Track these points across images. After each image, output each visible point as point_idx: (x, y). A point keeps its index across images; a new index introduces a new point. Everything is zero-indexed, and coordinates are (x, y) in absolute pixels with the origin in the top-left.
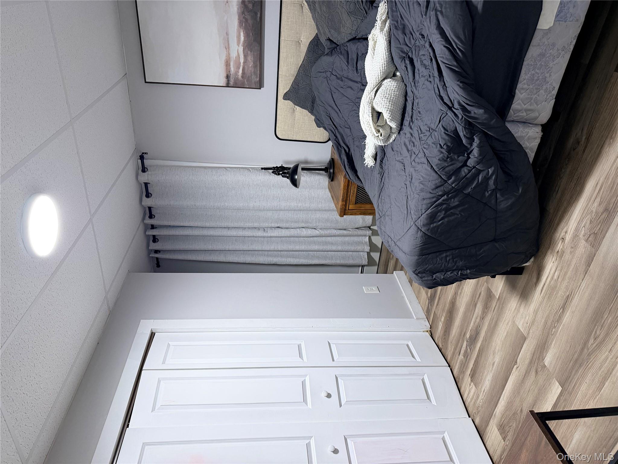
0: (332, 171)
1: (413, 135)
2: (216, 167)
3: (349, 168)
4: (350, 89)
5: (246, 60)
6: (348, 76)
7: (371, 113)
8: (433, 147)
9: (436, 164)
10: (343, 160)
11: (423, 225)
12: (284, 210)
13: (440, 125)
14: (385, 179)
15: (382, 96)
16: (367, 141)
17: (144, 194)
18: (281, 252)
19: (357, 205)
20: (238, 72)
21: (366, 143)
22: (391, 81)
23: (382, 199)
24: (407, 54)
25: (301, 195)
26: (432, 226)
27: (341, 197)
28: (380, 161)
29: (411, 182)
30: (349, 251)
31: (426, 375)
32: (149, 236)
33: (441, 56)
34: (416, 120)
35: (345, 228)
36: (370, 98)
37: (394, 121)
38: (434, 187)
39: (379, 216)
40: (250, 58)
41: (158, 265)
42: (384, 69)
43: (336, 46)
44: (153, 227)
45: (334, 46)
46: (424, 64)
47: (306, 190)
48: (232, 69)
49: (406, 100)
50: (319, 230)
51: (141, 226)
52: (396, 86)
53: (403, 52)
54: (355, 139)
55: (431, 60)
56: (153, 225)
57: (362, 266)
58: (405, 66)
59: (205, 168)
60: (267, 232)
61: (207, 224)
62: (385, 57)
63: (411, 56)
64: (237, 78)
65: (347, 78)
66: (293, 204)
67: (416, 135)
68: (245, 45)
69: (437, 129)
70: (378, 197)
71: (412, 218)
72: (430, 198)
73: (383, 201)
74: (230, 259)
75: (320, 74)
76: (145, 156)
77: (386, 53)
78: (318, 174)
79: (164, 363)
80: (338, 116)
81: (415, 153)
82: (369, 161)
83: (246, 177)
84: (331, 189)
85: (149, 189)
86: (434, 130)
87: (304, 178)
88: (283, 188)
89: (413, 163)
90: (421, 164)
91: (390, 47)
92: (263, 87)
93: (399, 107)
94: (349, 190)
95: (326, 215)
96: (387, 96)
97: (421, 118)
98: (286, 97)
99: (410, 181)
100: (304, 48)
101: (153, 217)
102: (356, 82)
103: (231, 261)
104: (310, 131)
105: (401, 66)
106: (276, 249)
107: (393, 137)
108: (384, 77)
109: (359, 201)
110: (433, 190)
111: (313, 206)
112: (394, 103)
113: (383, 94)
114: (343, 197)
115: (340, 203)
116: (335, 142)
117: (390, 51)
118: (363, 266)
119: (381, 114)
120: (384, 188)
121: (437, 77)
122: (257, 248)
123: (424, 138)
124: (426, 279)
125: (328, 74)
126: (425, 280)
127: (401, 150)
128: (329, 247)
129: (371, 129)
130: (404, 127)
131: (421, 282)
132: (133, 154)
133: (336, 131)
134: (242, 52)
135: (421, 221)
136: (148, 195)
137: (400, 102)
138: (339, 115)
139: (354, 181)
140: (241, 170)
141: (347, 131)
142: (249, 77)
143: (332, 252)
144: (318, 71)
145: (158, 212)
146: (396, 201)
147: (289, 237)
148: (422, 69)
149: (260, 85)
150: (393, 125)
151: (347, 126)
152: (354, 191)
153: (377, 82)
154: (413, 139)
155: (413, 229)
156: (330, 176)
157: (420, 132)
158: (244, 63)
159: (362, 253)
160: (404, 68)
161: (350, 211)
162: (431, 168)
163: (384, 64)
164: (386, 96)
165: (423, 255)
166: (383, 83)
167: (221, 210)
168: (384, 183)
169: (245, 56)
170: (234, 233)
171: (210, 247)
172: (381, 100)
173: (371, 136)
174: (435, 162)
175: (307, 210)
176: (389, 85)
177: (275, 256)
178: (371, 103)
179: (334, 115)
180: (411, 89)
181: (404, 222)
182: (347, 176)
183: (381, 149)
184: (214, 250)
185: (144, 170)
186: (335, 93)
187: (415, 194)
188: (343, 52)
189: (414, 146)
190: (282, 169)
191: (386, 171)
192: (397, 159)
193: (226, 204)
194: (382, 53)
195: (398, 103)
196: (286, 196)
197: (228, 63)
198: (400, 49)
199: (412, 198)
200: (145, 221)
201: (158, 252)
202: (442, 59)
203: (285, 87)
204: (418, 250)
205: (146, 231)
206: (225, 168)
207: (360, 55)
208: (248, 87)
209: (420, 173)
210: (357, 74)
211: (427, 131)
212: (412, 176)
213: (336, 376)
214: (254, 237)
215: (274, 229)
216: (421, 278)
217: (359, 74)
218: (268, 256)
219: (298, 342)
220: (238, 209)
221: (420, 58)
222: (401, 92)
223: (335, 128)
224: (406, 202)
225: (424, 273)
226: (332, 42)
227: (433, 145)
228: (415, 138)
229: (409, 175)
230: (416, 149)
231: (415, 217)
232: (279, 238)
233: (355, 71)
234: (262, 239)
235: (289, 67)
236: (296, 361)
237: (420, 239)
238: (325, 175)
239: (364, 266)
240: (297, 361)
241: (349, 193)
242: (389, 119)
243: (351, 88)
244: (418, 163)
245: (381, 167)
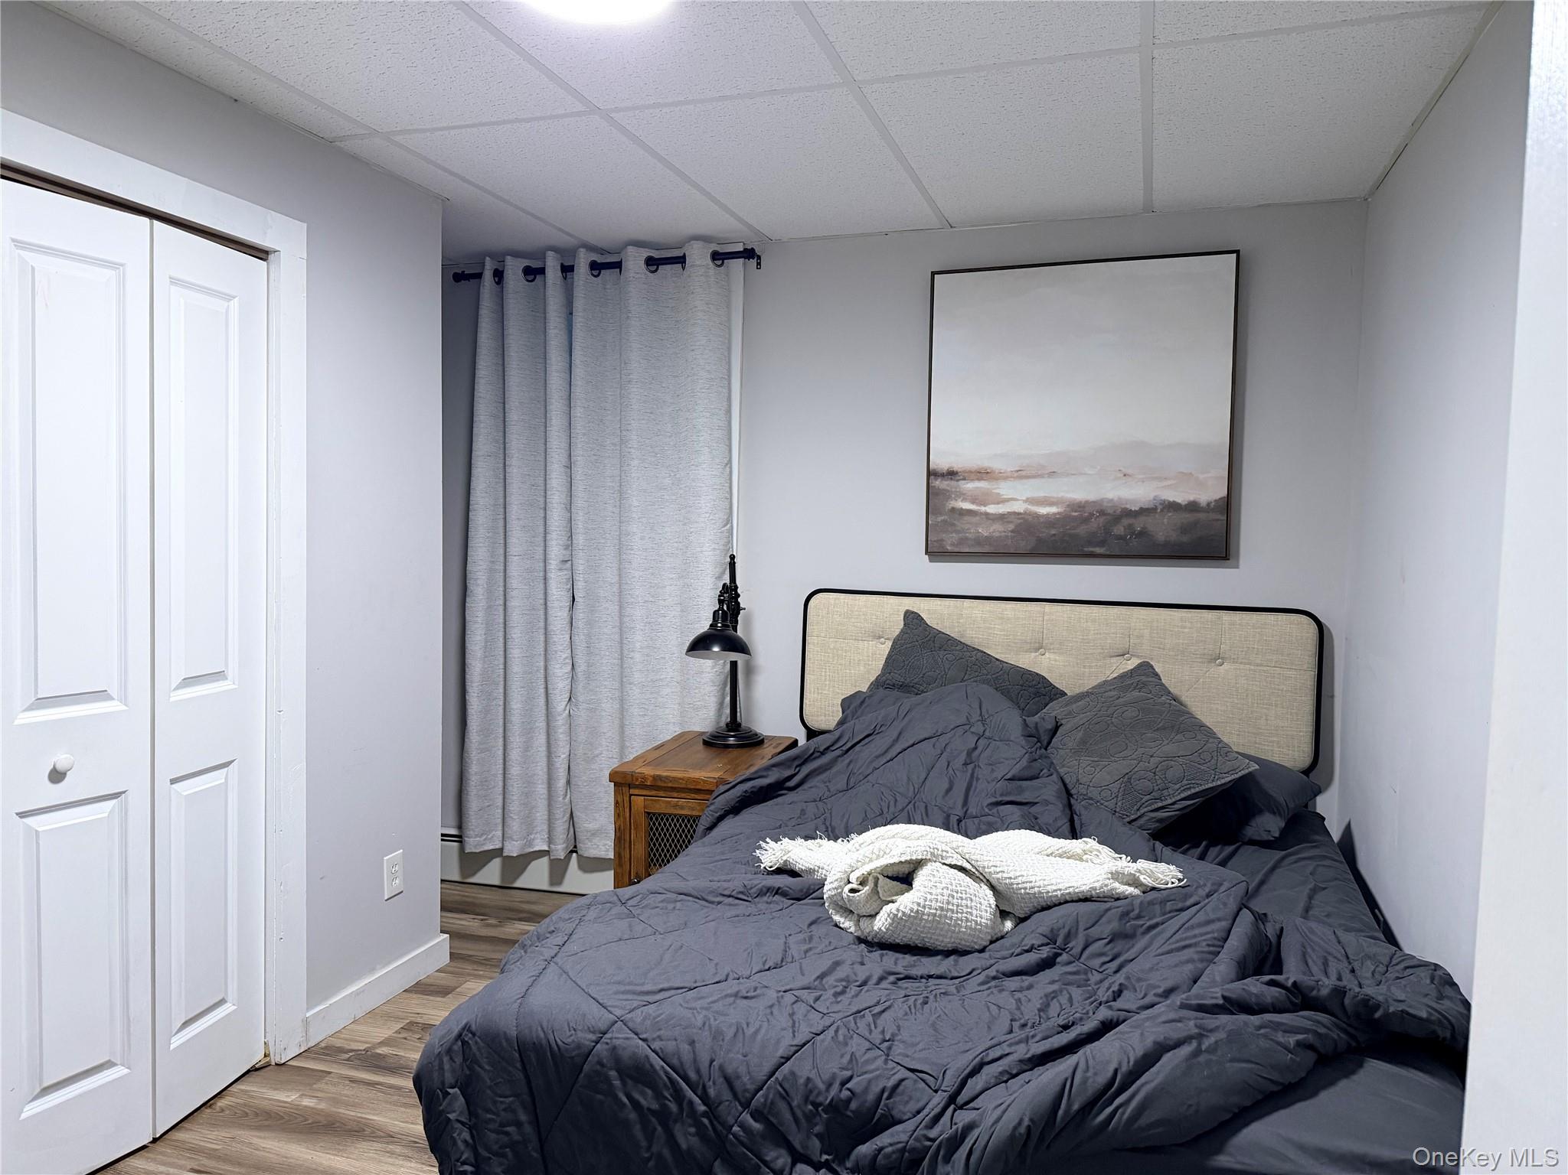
0: (732, 741)
1: (866, 988)
2: (730, 439)
3: (746, 792)
4: (946, 786)
5: (993, 520)
6: (978, 779)
7: (908, 858)
8: (842, 1056)
9: (796, 1070)
10: (765, 774)
11: (614, 1048)
12: (621, 616)
13: (903, 1073)
14: (730, 905)
15: (954, 887)
16: (827, 844)
17: (656, 254)
18: (501, 609)
19: (643, 820)
20: (964, 500)
21: (819, 840)
22: (991, 907)
23: (676, 901)
24: (1064, 950)
25: (664, 658)
26: (613, 1073)
27: (665, 774)
28: (779, 888)
29: (736, 995)
30: (504, 798)
31: (126, 1071)
32: (544, 258)
33: (1091, 1062)
34: (903, 993)
35: (573, 781)
36: (944, 854)
37: (891, 925)
38: (729, 1070)
39: (627, 897)
40: (996, 529)
41: (459, 277)
42: (1020, 886)
43: (1045, 743)
44: (567, 270)
45: (1045, 739)
46: (1048, 1005)
47: (676, 673)
48: (969, 486)
49: (948, 953)
50: (567, 712)
51: (569, 238)
52: (981, 925)
53: (1068, 937)
54: (820, 804)
55: (1066, 1027)
56: (573, 271)
57: (460, 836)
58: (1033, 945)
59: (729, 411)
60: (560, 570)
61: (578, 412)
62: (1049, 888)
63: (1059, 960)
64: (949, 498)
65: (972, 775)
66: (638, 639)
67: (869, 997)
68: (1026, 517)
69: (891, 1064)
70: (681, 892)
71: (633, 1010)
72: (695, 1061)
73: (670, 906)
74: (479, 470)
75: (976, 705)
76: (753, 262)
77: (1060, 890)
78: (721, 704)
79: (174, 281)
80: (877, 757)
81: (817, 999)
82: (773, 853)
83: (707, 515)
84: (683, 741)
85: (668, 267)
86: (888, 1055)
87: (711, 667)
88: (682, 611)
89: (789, 998)
90: (790, 1024)
91: (1076, 901)
92: (931, 561)
93: (929, 936)
94: (683, 795)
95: (608, 728)
96: (955, 901)
97: (913, 1010)
98: (912, 619)
99: (738, 992)
100: (1025, 661)
101: (595, 273)
102: (965, 803)
103: (474, 472)
104: (830, 681)
105: (1033, 935)
106: (512, 594)
107: (847, 924)
108: (999, 888)
109: (654, 824)
110: (721, 1068)
111: (635, 694)
112: (939, 922)
113: (959, 888)
114: (667, 777)
115: (649, 771)
116: (811, 751)
117: (1066, 902)
118: (459, 838)
119: (904, 886)
120: (707, 904)
121: (1028, 1050)
122: (513, 540)
123: (862, 1024)
124: (447, 1067)
125: (978, 728)
126: (441, 1063)
127: (818, 950)
128: (516, 740)
129: (867, 860)
130: (877, 954)
131: (436, 1051)
132: (758, 233)
133: (838, 752)
134: (1012, 511)
135: (627, 1039)
136: (652, 263)
137: (941, 938)
138: (880, 759)
139: (712, 808)
140: (727, 503)
141: (841, 784)
142: (953, 525)
143: (501, 748)
144: (982, 699)
145: (608, 287)
146: (676, 951)
147: (546, 629)
148: (1035, 997)
149: (936, 552)
150: (881, 923)
151: (852, 780)
152: (682, 808)
153: (986, 870)
154: (853, 990)
155: (599, 1017)
156: (715, 737)
157: (877, 1009)
158: (987, 514)
159: (499, 833)
160: (1028, 942)
161: (627, 799)
162: (782, 1057)
163: (1033, 888)
164: (953, 897)
165: (520, 1055)
166: (982, 885)
167: (618, 448)
168: (719, 903)
169: (1002, 518)
170: (557, 480)
171: (513, 416)
172: (944, 885)
173: (849, 861)
174: (802, 1068)
175: (622, 676)
176: (980, 904)
177: (489, 592)
178: (934, 857)
179: (879, 744)
180: (978, 969)
181: (619, 983)
182: (722, 788)
183: (809, 889)
184: (505, 427)
185: (718, 257)
186: (934, 746)
187: (704, 1012)
188: (1037, 765)
189: (836, 995)
190: (733, 610)
191: (751, 908)
192: (791, 940)
193: (635, 462)
194: (1058, 881)
195: (938, 931)
196: (660, 620)
197: (984, 475)
198: (1073, 931)
199: (693, 1005)
200: (582, 251)
201: (497, 279)
202: (1082, 1066)
203: (933, 613)
204: (538, 1037)
205: (555, 252)
206: (730, 461)
207: (1034, 810)
208: (930, 522)
209: (766, 1024)
210: (988, 805)
211: (883, 1032)
212: (752, 998)
213: (124, 792)
214: (546, 533)
215: (568, 587)
216: (449, 1051)
217: (987, 810)
218: (491, 571)
219: (232, 671)
220: (621, 494)
221: (1061, 991)
222: (966, 937)
223: (844, 748)
224: (677, 985)
225: (465, 1060)
226: (1051, 733)
227: (847, 1058)
228: (856, 995)
229: (755, 989)
230: (828, 1004)
231: (639, 1020)
232: (542, 601)
233: (994, 800)
234: (539, 555)
235: (982, 626)
236: (174, 667)
237: (570, 1040)
238: (718, 723)
239: (460, 842)
240: (173, 669)
241: (675, 795)
242: (898, 910)
243: (949, 790)
244: (792, 1015)
245: (765, 891)
